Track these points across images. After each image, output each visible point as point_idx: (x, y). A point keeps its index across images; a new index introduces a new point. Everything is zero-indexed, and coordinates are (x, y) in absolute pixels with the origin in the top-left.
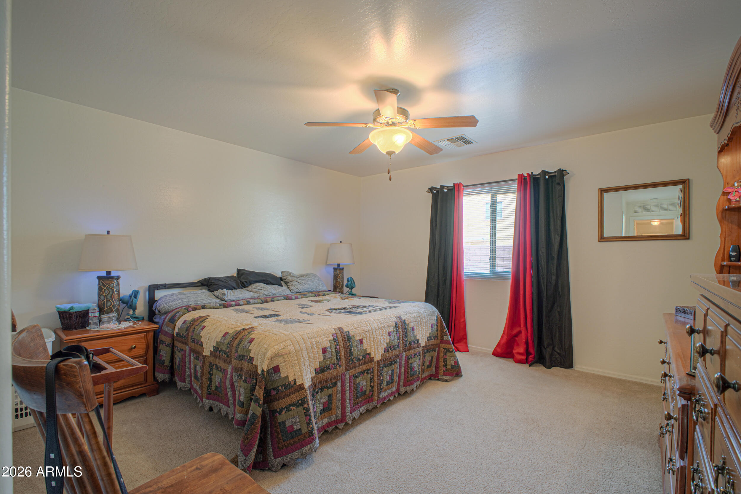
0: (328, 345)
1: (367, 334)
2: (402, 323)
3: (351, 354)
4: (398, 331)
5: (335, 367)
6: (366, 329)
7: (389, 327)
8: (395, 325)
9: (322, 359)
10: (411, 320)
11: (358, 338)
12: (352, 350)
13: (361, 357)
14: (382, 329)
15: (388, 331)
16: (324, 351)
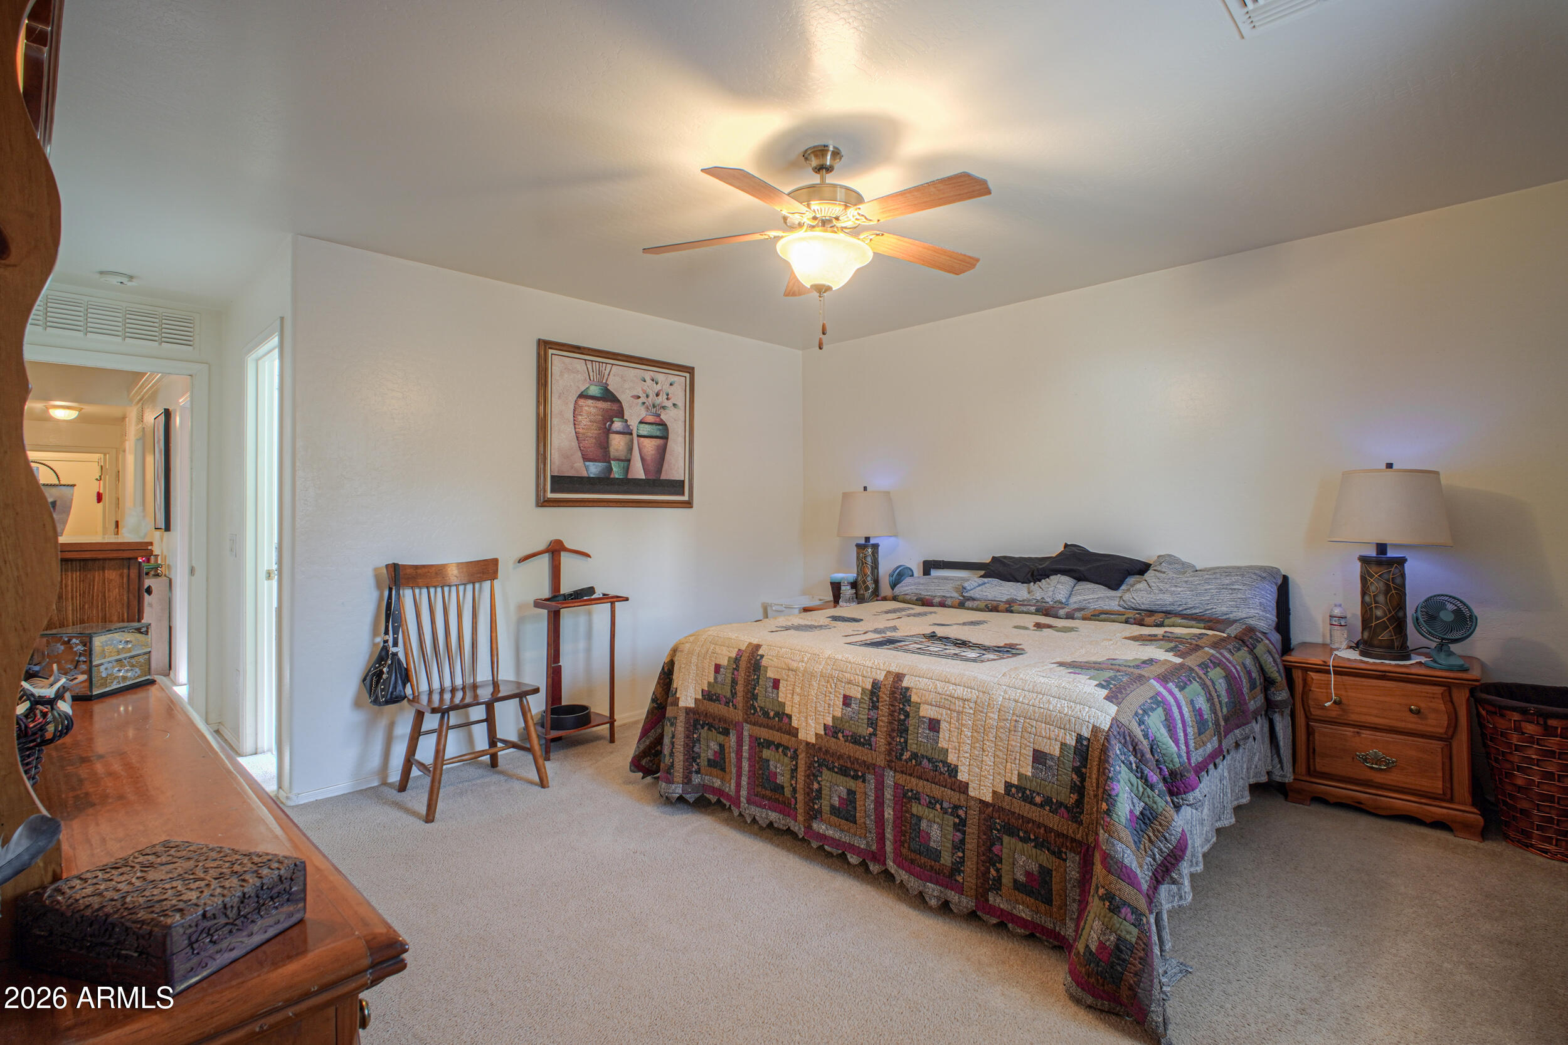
0: (724, 662)
1: (792, 676)
2: (893, 693)
3: (755, 697)
4: (874, 706)
5: (727, 704)
6: (794, 665)
7: (850, 686)
8: (869, 687)
9: (712, 680)
10: (931, 697)
11: (771, 674)
12: (756, 691)
13: (772, 714)
14: (828, 682)
15: (842, 692)
16: (717, 668)
